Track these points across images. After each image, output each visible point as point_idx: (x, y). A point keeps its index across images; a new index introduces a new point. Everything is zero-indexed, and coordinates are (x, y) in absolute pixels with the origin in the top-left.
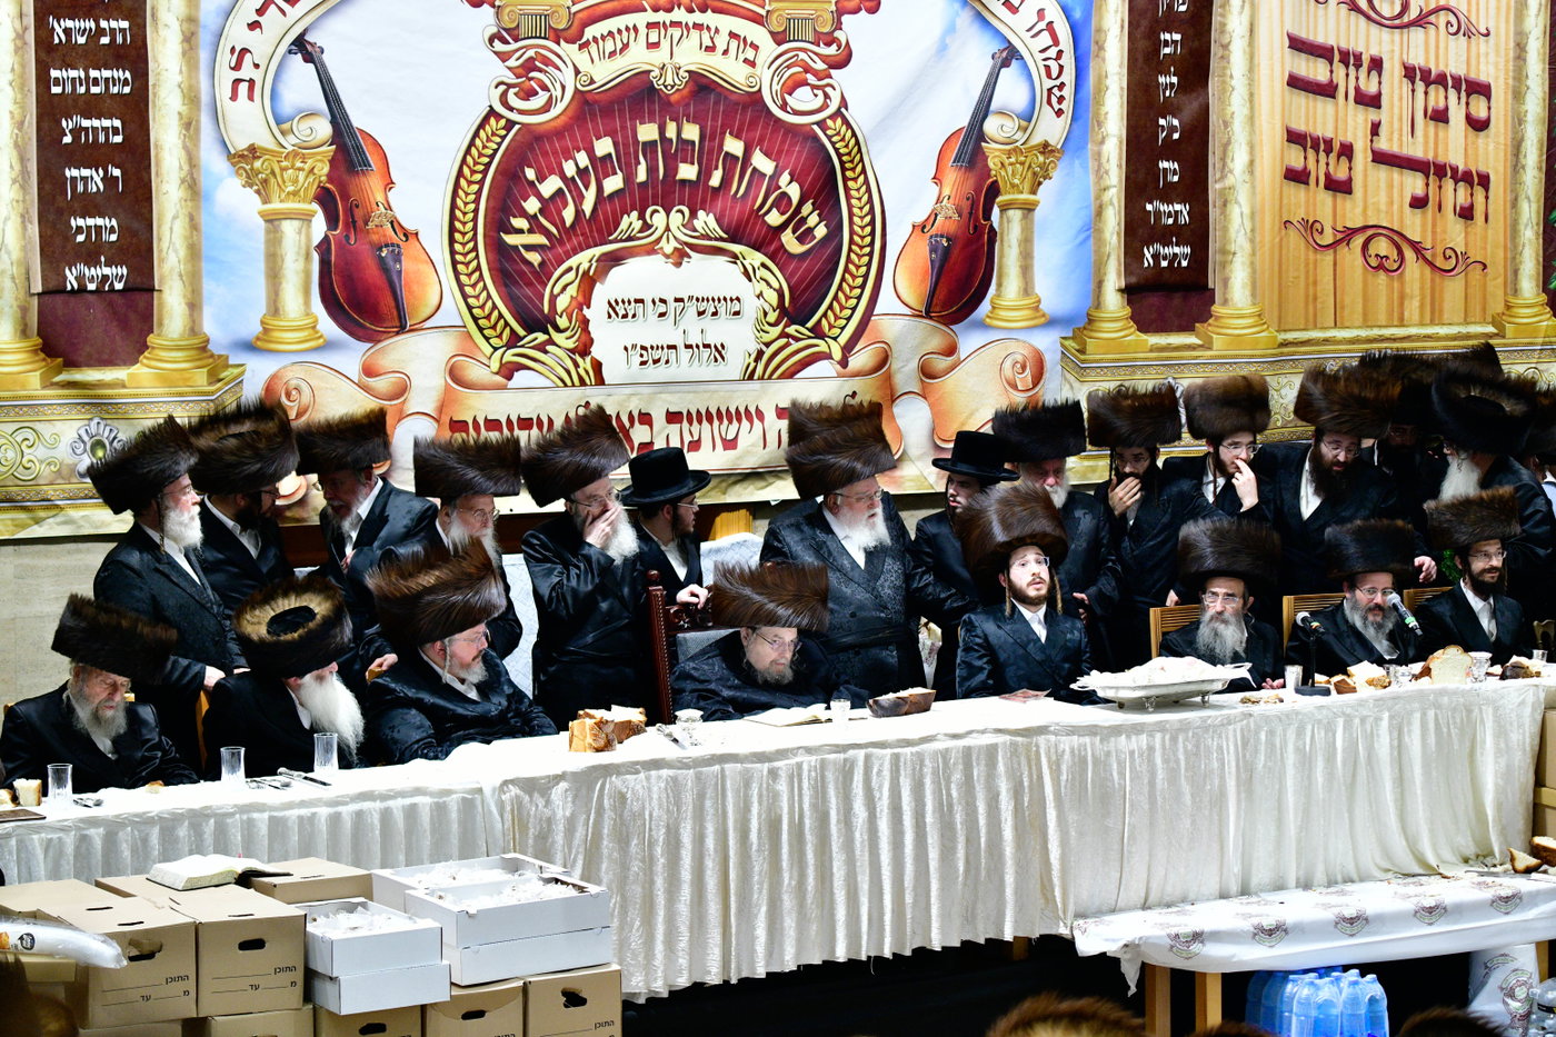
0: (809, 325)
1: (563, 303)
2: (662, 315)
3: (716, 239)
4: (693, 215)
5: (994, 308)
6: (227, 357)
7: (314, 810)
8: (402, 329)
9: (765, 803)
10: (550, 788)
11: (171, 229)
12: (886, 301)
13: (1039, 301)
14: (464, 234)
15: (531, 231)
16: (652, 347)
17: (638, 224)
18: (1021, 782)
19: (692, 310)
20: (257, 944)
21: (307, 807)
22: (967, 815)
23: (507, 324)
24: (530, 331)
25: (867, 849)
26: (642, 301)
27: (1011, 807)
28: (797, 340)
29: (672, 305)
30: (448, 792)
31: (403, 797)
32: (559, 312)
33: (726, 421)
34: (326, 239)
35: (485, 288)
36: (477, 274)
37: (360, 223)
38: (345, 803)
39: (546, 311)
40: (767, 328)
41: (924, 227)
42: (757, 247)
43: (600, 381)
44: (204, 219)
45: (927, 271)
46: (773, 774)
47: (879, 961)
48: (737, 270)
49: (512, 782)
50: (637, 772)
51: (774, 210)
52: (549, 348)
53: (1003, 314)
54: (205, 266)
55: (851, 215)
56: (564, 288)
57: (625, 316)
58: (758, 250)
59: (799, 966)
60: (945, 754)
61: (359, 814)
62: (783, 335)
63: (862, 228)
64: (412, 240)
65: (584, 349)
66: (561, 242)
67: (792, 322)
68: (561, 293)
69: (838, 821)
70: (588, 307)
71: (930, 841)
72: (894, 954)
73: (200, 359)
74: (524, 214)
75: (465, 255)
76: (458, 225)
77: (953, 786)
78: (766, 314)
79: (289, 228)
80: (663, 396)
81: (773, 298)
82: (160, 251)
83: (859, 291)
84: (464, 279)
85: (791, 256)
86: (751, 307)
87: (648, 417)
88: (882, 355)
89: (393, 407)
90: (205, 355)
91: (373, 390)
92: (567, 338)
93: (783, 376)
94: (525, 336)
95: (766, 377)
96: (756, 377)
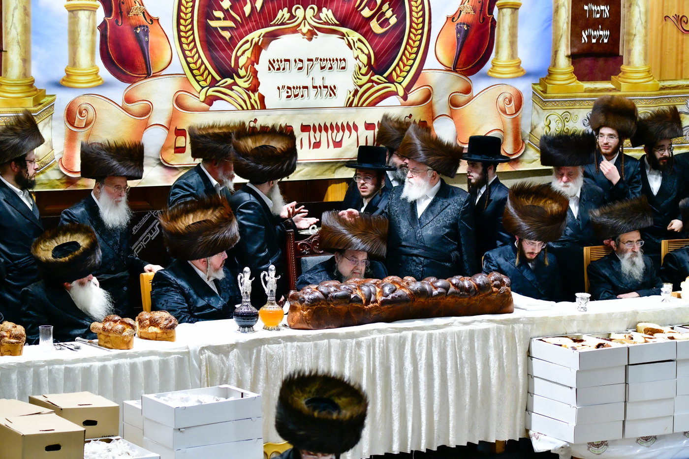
0: (385, 75)
1: (242, 61)
2: (300, 69)
3: (333, 25)
4: (320, 10)
5: (493, 66)
6: (45, 91)
7: (91, 363)
8: (148, 75)
9: (353, 362)
10: (229, 352)
11: (13, 15)
12: (431, 62)
13: (520, 62)
14: (186, 20)
15: (225, 19)
16: (294, 88)
17: (287, 16)
18: (502, 351)
19: (317, 66)
20: (56, 447)
21: (87, 362)
22: (471, 369)
23: (209, 73)
24: (223, 77)
25: (412, 389)
26: (288, 60)
27: (497, 365)
28: (378, 84)
29: (306, 63)
30: (169, 354)
31: (143, 356)
32: (240, 66)
33: (335, 131)
34: (104, 23)
35: (197, 52)
36: (193, 44)
37: (125, 13)
38: (109, 360)
39: (233, 65)
40: (360, 76)
41: (453, 18)
42: (356, 29)
43: (263, 107)
44: (32, 10)
45: (454, 45)
46: (359, 345)
47: (418, 453)
48: (344, 43)
49: (207, 348)
50: (280, 343)
51: (367, 8)
52: (234, 87)
53: (499, 69)
54: (33, 37)
55: (411, 11)
56: (244, 53)
57: (279, 69)
58: (356, 31)
59: (371, 456)
60: (459, 334)
61: (117, 367)
62: (370, 81)
63: (417, 19)
64: (155, 23)
65: (254, 88)
66: (242, 25)
67: (375, 73)
68: (242, 55)
69: (396, 372)
70: (257, 64)
71: (449, 384)
72: (427, 449)
73: (29, 92)
74: (221, 9)
75: (186, 32)
76: (182, 15)
77: (463, 352)
78: (360, 68)
79: (83, 15)
80: (299, 115)
81: (364, 59)
82: (6, 28)
83: (414, 55)
84: (185, 46)
85: (376, 35)
86: (352, 64)
87: (291, 128)
88: (427, 94)
89: (142, 121)
90: (32, 89)
91: (130, 111)
92: (245, 82)
93: (369, 105)
94: (220, 80)
95: (359, 105)
96: (353, 105)
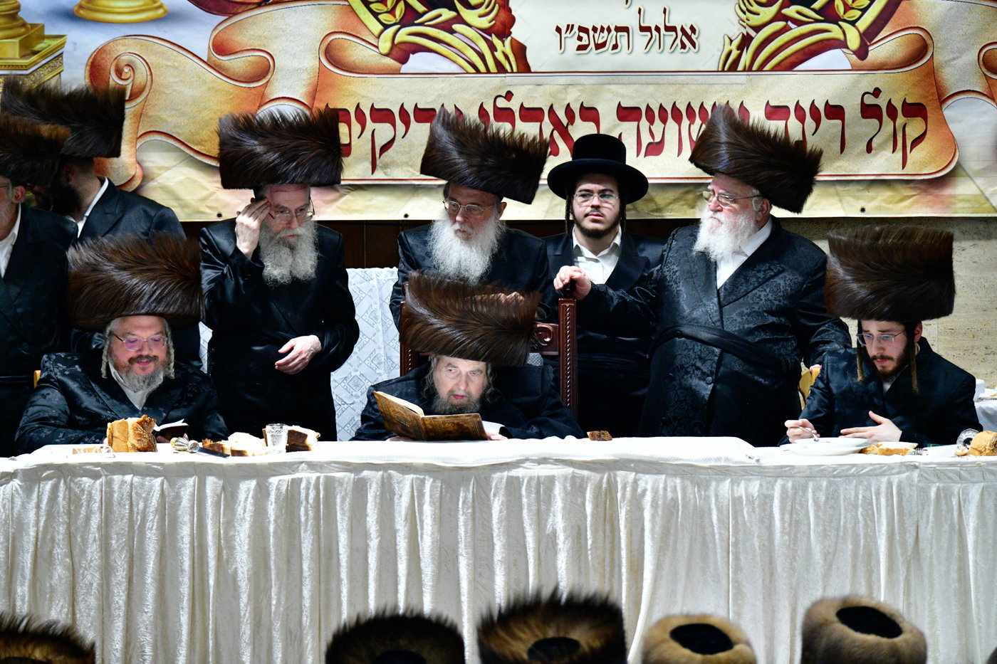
0: (816, 5)
6: (43, 27)
8: (265, 0)
16: (595, 29)
24: (432, 6)
28: (799, 23)
40: (756, 8)
43: (524, 67)
52: (456, 27)
62: (780, 17)
65: (503, 27)
67: (791, 2)
73: (10, 28)
80: (612, 87)
87: (593, 111)
88: (918, 45)
89: (253, 91)
90: (15, 24)
91: (226, 70)
92: (481, 16)
93: (779, 67)
94: (425, 13)
95: (755, 68)
96: (740, 67)
